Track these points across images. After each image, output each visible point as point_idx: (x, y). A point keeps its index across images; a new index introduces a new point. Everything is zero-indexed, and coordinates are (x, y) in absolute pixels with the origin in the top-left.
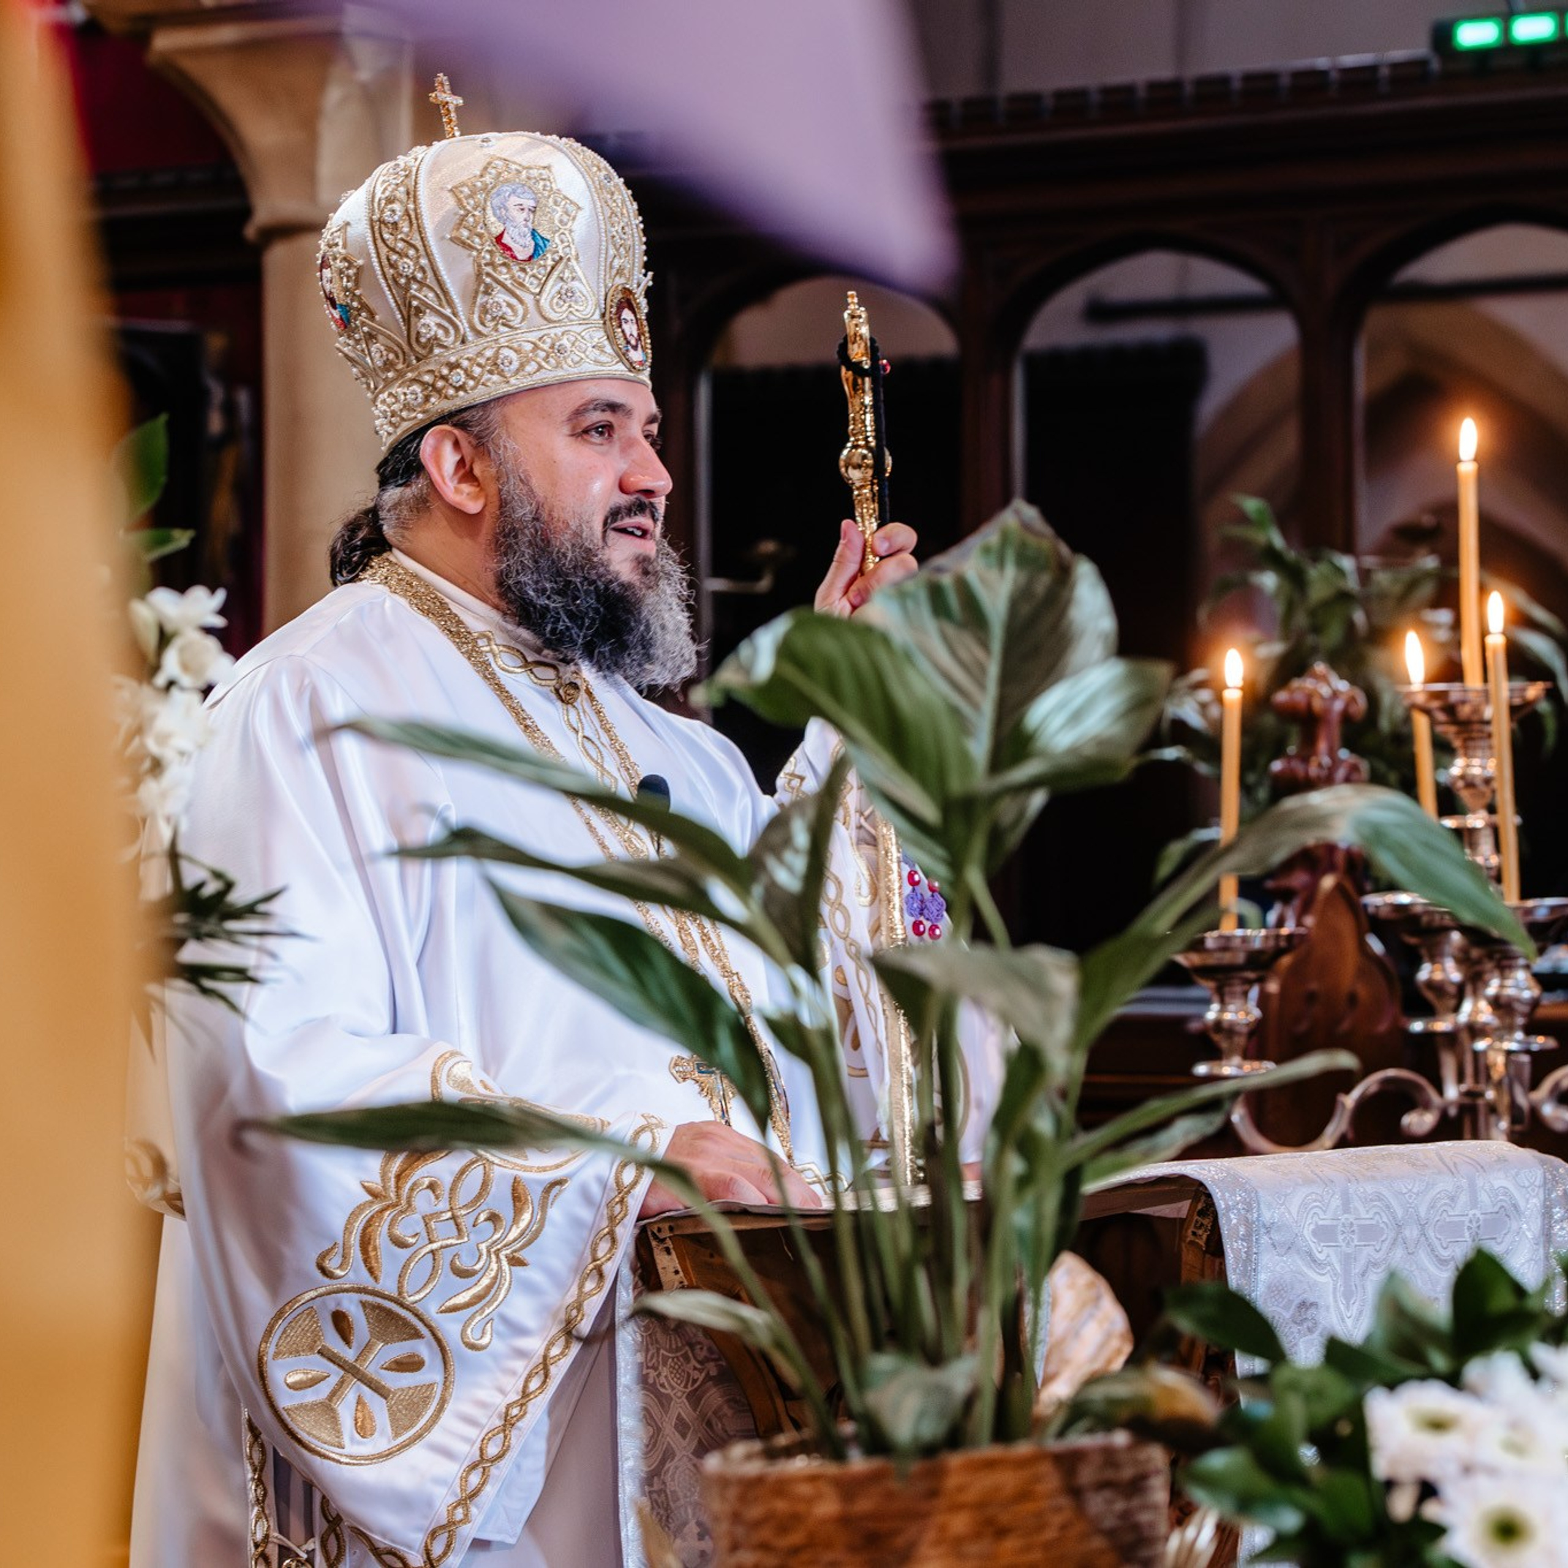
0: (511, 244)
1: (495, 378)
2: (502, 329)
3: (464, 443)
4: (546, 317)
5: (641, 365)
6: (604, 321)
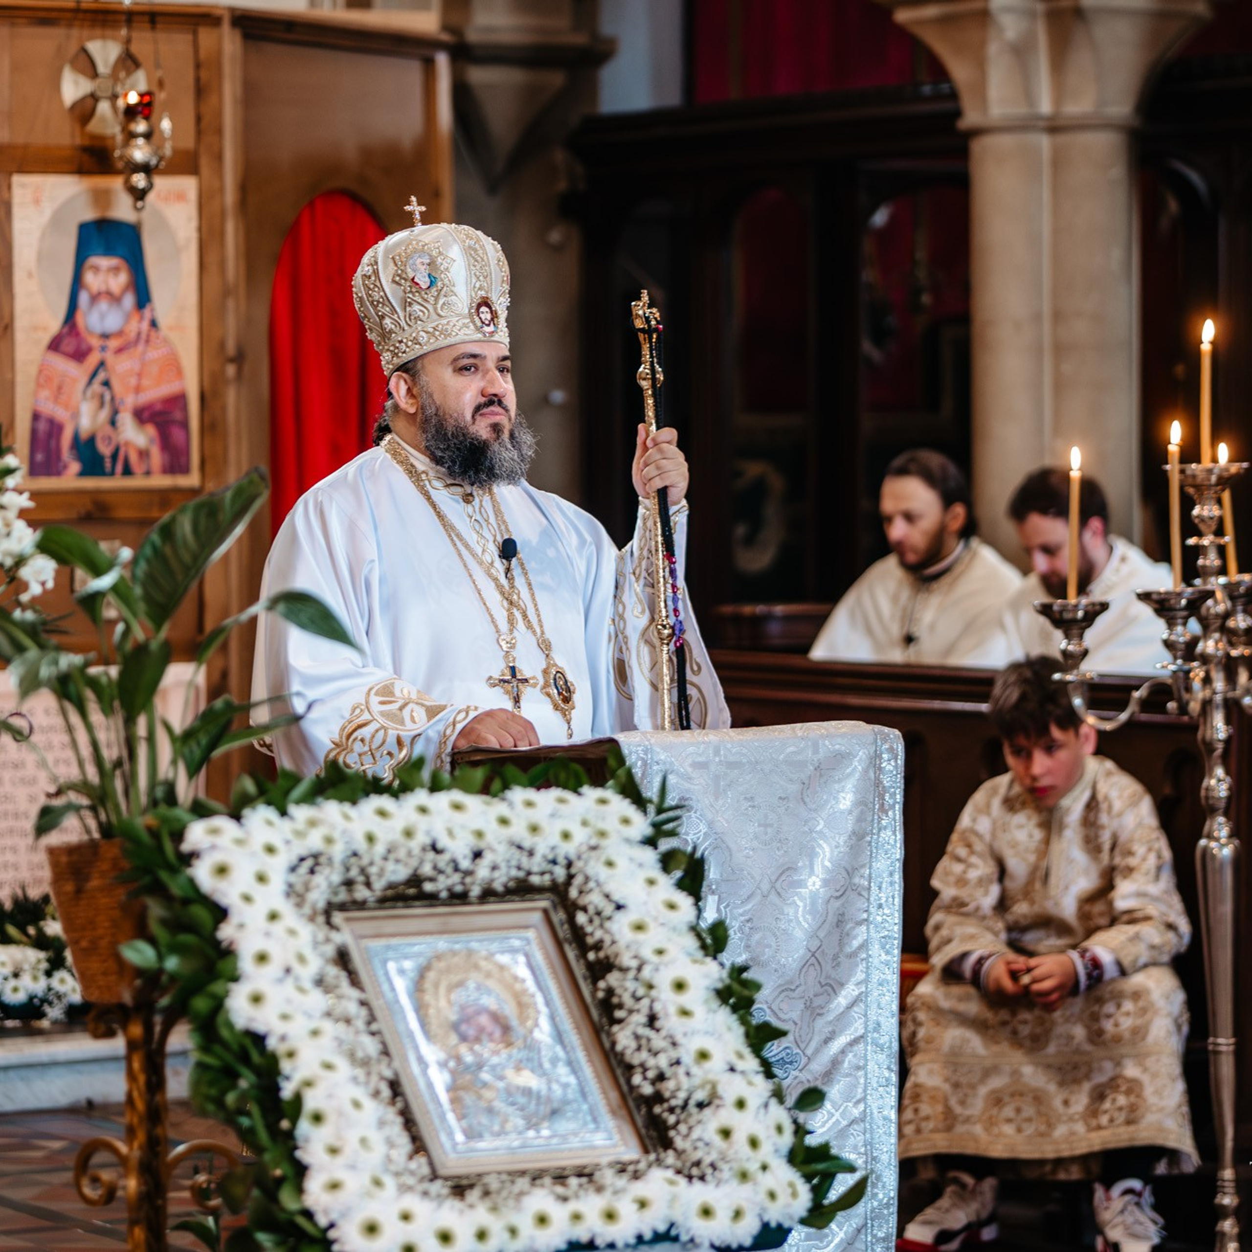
0: (419, 282)
1: (417, 346)
2: (419, 322)
3: (408, 381)
4: (439, 315)
5: (493, 332)
6: (470, 314)
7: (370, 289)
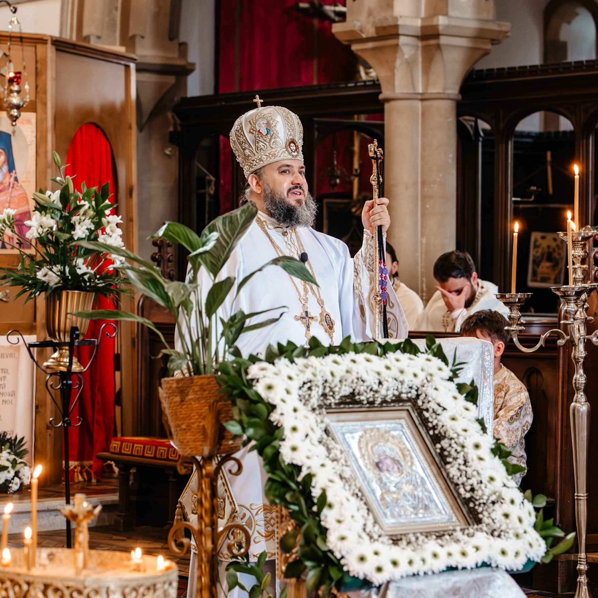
0: (262, 132)
1: (262, 162)
2: (262, 151)
3: (257, 178)
4: (271, 147)
5: (296, 156)
6: (286, 147)
7: (238, 136)
